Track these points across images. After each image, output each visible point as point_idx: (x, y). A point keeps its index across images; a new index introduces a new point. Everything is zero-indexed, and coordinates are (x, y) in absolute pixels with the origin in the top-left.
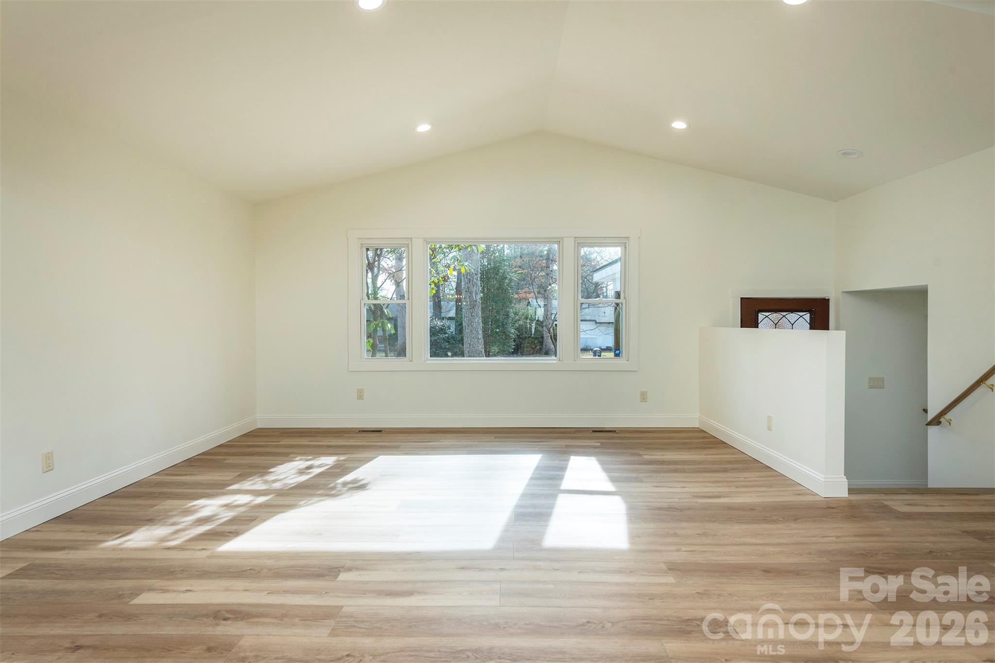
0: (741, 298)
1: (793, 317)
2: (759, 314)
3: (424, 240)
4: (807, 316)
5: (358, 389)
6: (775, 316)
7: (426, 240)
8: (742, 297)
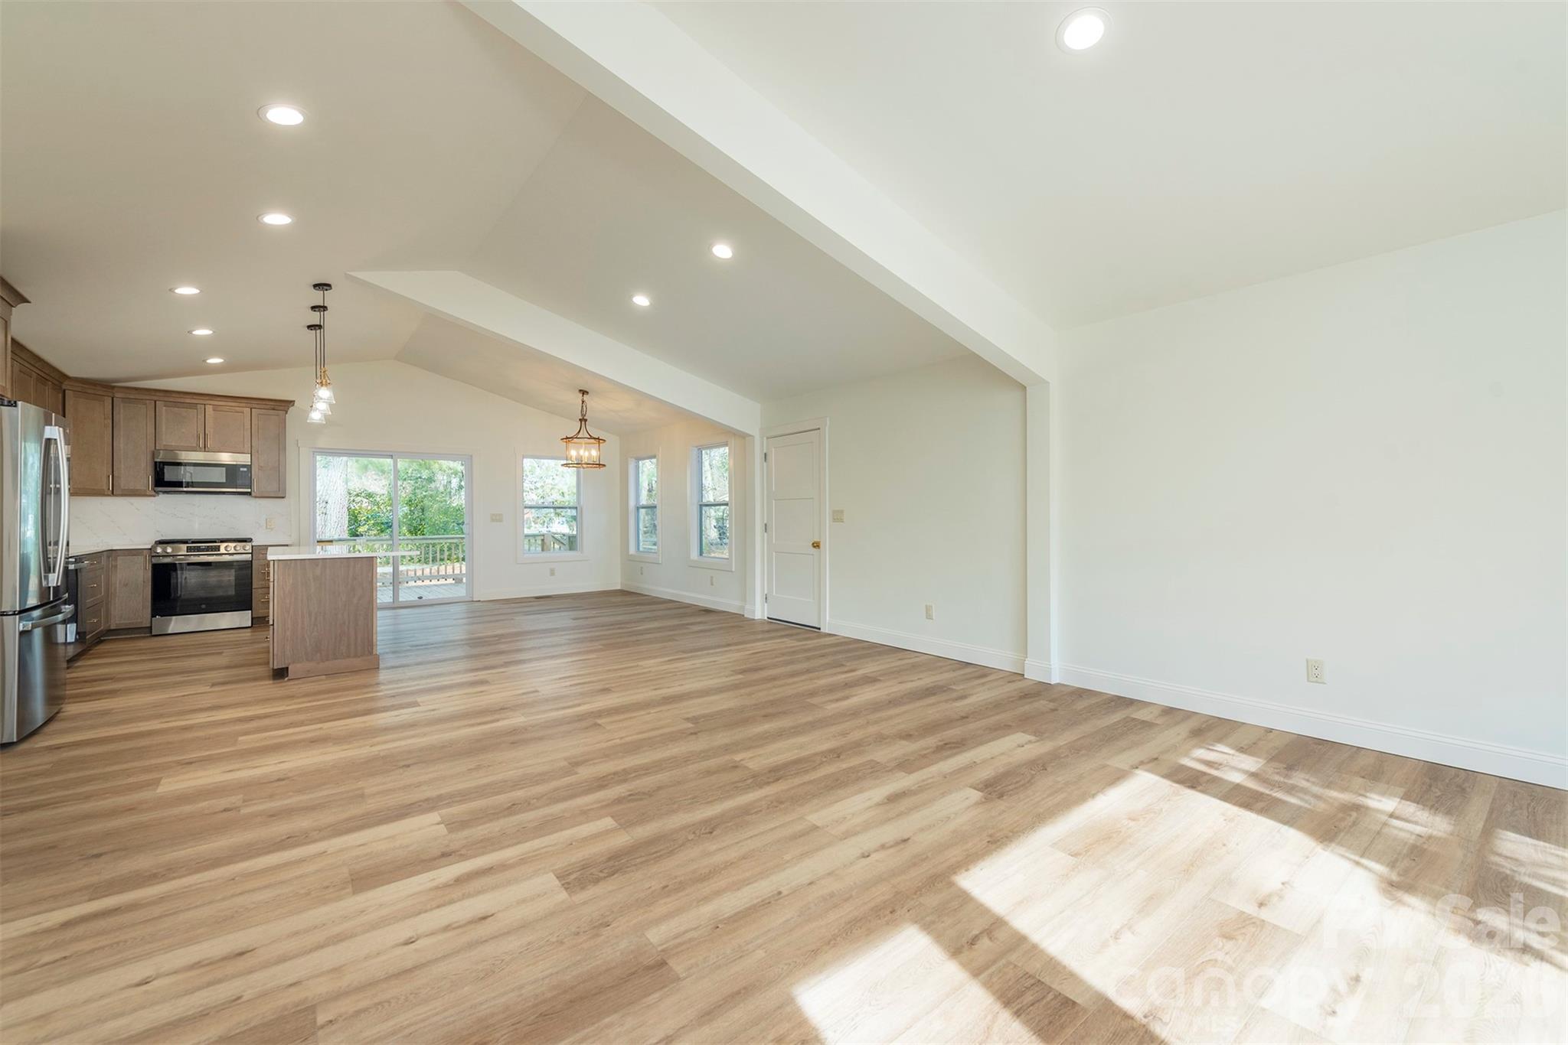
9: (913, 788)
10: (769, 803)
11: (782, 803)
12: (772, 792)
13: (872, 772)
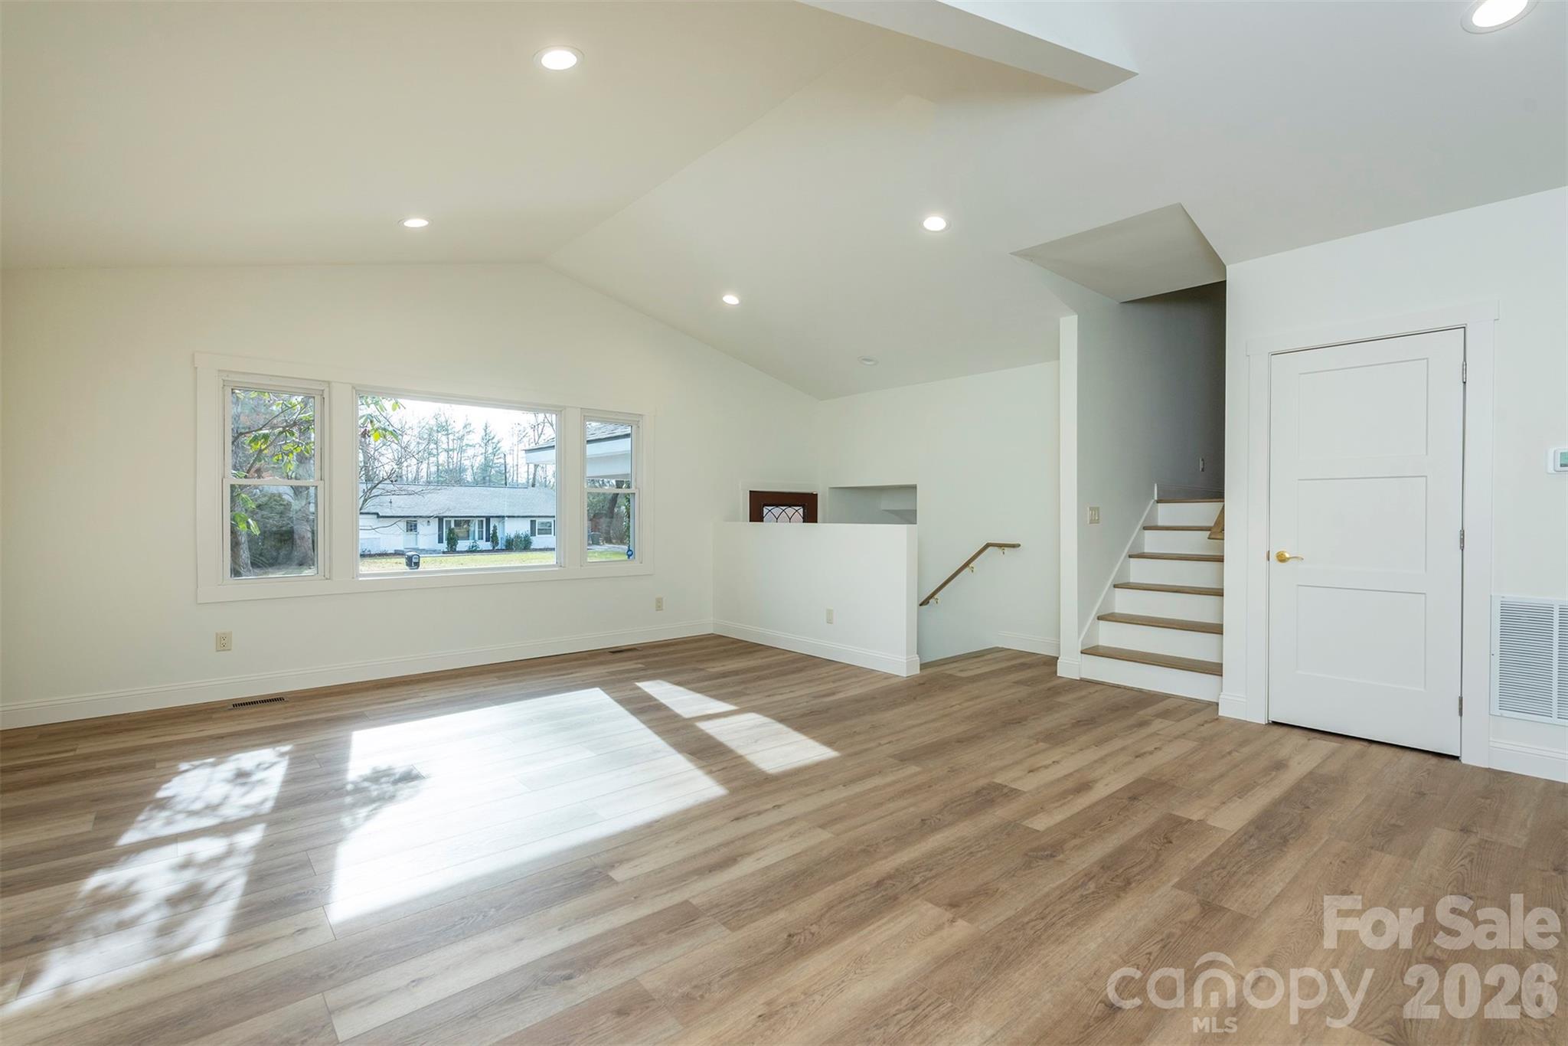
0: (750, 491)
1: (790, 511)
2: (764, 509)
3: (353, 388)
4: (801, 511)
5: (217, 634)
6: (777, 510)
7: (358, 388)
8: (752, 490)
9: (696, 877)
10: (878, 850)
11: (864, 851)
12: (880, 863)
13: (740, 904)
